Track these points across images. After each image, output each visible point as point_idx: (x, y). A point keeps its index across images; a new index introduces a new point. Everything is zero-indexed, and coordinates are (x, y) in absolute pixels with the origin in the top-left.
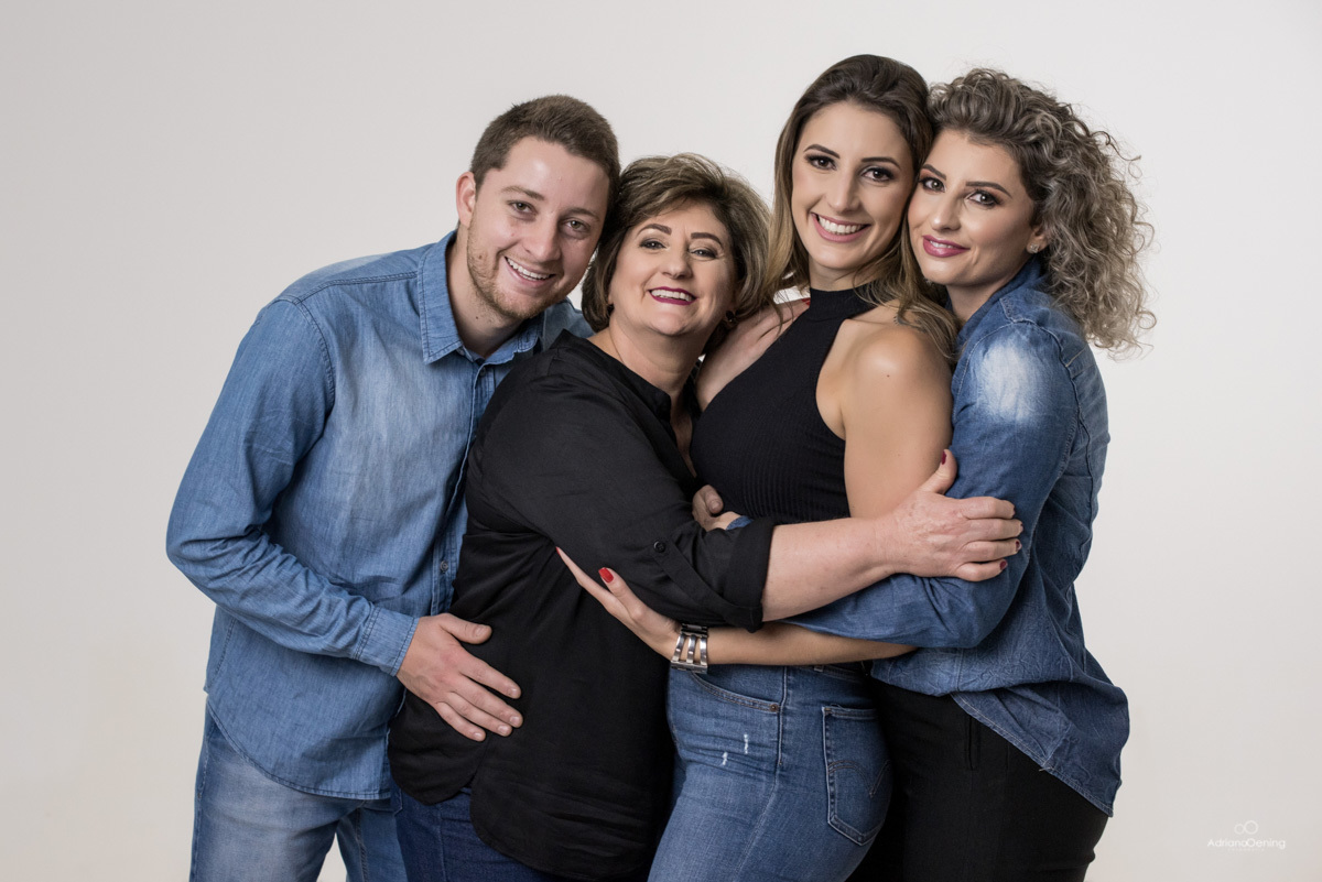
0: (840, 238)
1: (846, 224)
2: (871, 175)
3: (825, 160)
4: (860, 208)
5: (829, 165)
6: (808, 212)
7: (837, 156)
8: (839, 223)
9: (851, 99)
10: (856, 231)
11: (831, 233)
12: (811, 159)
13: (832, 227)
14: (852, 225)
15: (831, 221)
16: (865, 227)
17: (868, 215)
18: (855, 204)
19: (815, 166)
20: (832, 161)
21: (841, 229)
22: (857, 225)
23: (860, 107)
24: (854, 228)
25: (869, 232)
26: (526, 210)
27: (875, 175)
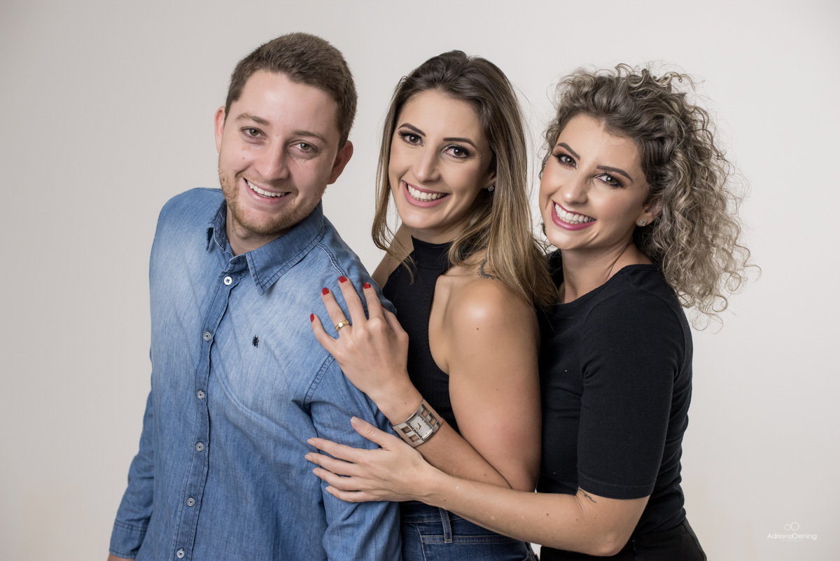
0: (423, 204)
1: (428, 192)
2: (452, 152)
3: (415, 137)
4: (439, 179)
5: (419, 142)
6: (400, 179)
7: (424, 134)
8: (422, 191)
9: (440, 88)
10: (437, 199)
11: (416, 199)
12: (404, 135)
13: (416, 193)
14: (433, 193)
15: (416, 188)
16: (444, 195)
17: (447, 185)
18: (434, 176)
19: (406, 141)
20: (420, 138)
21: (424, 196)
22: (438, 193)
23: (445, 94)
24: (434, 196)
25: (449, 200)
26: (259, 135)
27: (455, 152)
